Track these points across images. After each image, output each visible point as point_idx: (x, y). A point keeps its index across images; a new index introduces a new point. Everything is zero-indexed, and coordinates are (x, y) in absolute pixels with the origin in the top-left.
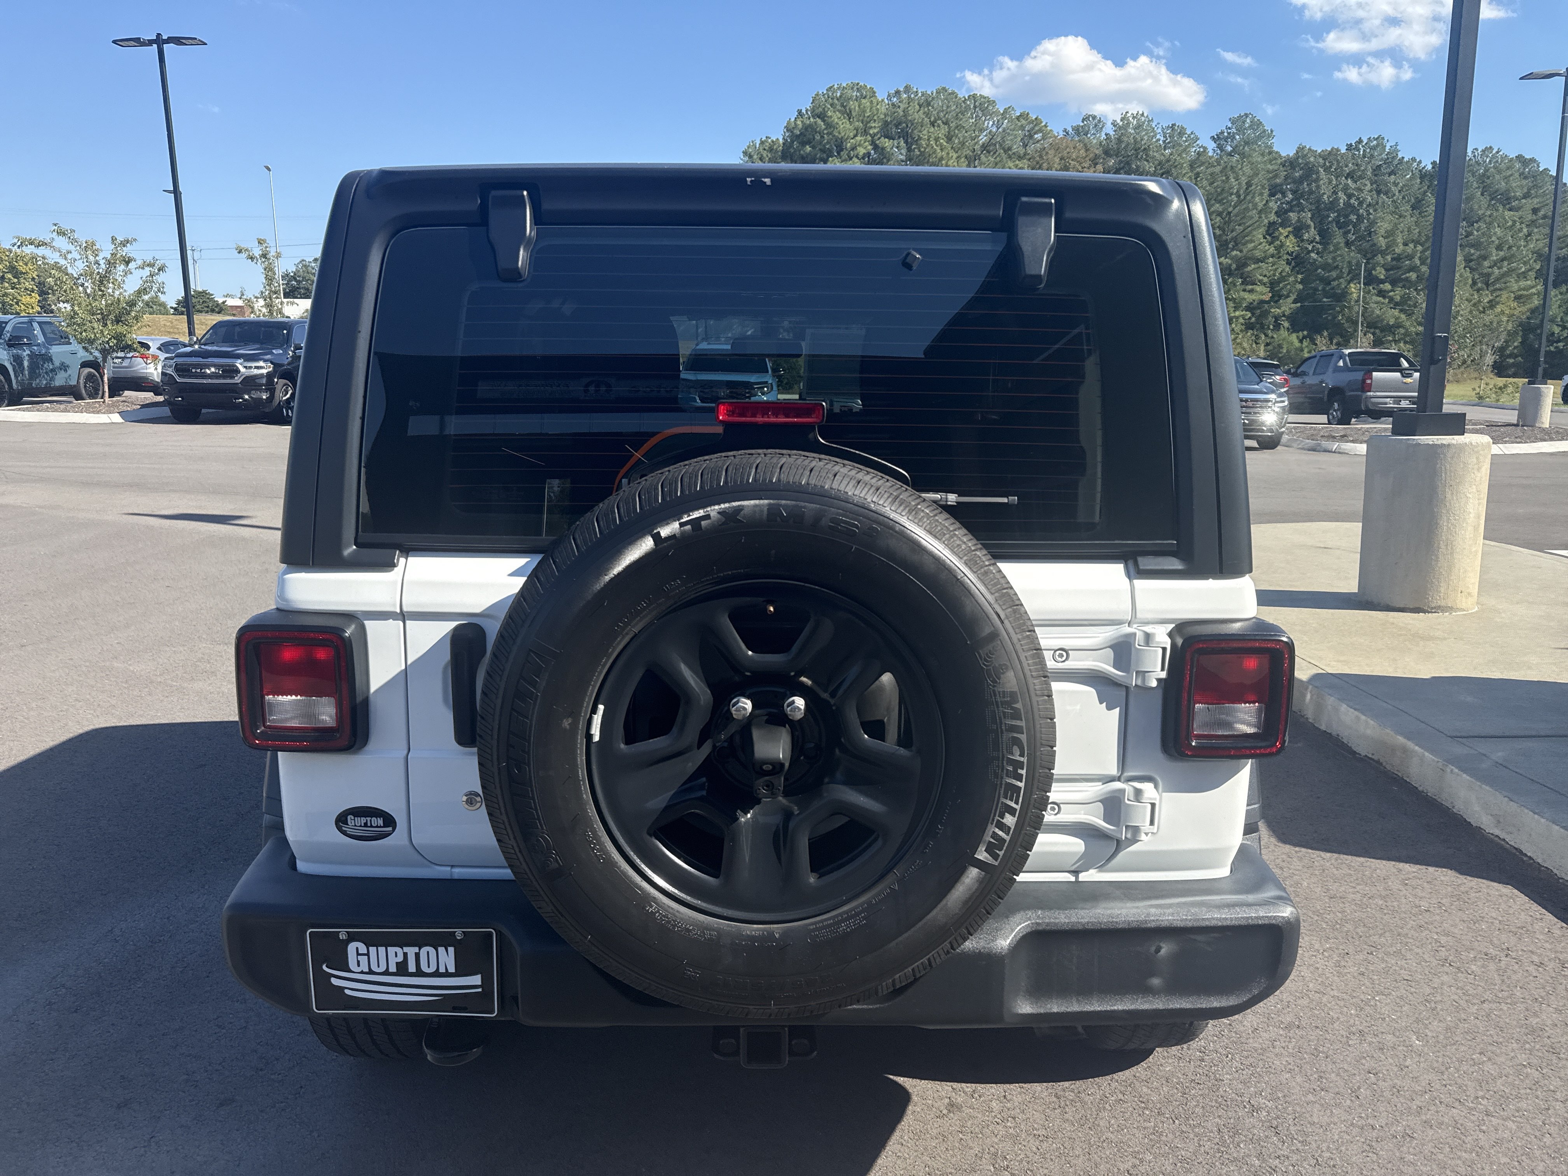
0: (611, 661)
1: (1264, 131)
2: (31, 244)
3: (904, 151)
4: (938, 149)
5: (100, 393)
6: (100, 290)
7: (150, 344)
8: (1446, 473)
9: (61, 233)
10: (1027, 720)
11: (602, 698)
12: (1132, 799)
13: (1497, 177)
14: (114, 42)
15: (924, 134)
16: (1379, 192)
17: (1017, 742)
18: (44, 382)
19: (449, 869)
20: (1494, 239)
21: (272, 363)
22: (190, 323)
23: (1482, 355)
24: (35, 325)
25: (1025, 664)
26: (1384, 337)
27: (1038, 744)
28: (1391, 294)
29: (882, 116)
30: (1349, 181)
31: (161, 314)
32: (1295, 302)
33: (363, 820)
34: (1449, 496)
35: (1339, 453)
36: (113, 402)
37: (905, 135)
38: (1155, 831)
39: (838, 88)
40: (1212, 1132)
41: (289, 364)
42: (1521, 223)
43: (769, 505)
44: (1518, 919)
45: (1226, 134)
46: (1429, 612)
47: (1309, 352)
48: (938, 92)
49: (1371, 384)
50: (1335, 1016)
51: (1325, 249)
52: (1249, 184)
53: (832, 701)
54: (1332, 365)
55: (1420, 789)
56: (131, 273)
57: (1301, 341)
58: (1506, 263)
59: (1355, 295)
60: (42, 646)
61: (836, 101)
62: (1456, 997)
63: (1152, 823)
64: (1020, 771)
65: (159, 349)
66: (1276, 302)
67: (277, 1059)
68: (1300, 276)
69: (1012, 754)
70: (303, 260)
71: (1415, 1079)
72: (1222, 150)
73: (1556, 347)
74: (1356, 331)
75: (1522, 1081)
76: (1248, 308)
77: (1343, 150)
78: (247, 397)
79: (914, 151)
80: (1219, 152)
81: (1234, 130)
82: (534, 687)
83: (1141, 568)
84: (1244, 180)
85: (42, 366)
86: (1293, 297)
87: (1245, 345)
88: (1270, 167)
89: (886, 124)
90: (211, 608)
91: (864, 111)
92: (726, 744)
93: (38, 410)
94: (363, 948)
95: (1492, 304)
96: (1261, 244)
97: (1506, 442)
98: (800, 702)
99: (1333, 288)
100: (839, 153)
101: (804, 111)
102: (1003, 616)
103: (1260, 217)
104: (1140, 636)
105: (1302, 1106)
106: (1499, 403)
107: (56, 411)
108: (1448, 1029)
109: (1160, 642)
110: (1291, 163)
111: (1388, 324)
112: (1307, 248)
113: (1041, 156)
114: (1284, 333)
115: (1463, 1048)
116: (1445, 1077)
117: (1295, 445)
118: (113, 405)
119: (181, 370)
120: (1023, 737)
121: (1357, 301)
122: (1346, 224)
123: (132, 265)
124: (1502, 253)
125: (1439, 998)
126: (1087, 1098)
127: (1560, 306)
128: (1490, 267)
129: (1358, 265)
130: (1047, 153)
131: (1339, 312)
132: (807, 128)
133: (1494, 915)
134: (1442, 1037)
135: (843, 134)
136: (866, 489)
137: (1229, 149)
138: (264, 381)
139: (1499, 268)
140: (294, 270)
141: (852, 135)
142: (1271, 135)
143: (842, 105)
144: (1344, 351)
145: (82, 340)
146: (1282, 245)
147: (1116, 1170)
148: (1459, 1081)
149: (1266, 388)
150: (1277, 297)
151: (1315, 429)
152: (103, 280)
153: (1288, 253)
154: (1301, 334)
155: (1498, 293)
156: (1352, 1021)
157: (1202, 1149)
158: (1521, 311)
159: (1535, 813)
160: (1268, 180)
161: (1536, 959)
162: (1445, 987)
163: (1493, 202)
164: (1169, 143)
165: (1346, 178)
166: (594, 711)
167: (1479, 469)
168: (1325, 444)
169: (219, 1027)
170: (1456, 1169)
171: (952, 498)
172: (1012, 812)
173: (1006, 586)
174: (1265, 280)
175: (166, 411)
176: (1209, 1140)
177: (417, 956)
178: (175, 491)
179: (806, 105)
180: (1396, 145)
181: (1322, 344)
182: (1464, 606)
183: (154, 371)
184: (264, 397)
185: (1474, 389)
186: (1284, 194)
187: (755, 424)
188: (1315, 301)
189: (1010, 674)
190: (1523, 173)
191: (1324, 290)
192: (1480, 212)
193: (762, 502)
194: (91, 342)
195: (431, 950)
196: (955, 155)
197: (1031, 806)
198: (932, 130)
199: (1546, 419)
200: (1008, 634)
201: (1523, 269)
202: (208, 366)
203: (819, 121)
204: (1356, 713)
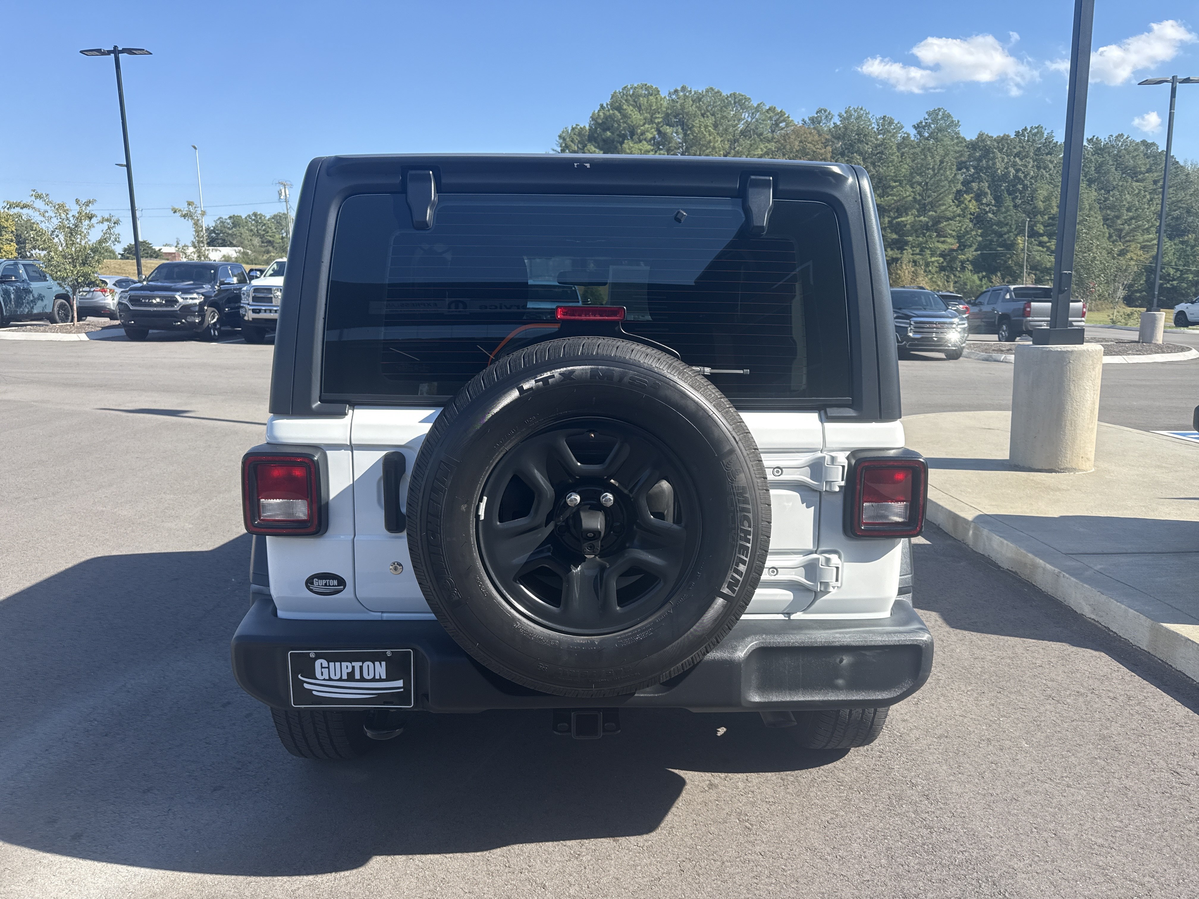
0: (491, 468)
1: (953, 122)
2: (17, 206)
3: (681, 136)
4: (707, 134)
5: (70, 318)
6: (71, 240)
7: (107, 281)
8: (1070, 372)
9: (39, 197)
10: (753, 505)
11: (485, 493)
12: (824, 564)
13: (1127, 157)
14: (81, 52)
15: (696, 123)
16: (1039, 168)
17: (747, 518)
18: (27, 310)
19: (380, 614)
20: (1124, 203)
21: (203, 295)
22: (139, 264)
23: (1115, 291)
24: (21, 266)
25: (752, 470)
26: (1043, 277)
27: (760, 520)
28: (1048, 244)
29: (665, 109)
30: (1017, 159)
31: (111, 258)
32: (976, 250)
33: (324, 582)
34: (1072, 388)
35: (1006, 362)
36: (81, 325)
37: (682, 123)
38: (839, 585)
39: (631, 88)
40: (884, 798)
41: (215, 296)
42: (1145, 191)
43: (591, 369)
44: (1102, 671)
45: (924, 124)
46: (1059, 472)
47: (987, 288)
48: (707, 91)
49: (1030, 311)
50: (972, 730)
51: (998, 210)
52: (942, 162)
53: (631, 496)
54: (1001, 297)
55: (1043, 590)
56: (94, 227)
57: (981, 280)
58: (1133, 221)
59: (1021, 245)
60: (49, 499)
61: (629, 97)
62: (1055, 718)
63: (837, 580)
64: (748, 537)
65: (114, 285)
66: (962, 250)
67: (250, 763)
68: (980, 231)
69: (744, 526)
70: (221, 218)
71: (1023, 767)
72: (921, 136)
73: (1171, 285)
74: (1022, 272)
75: (1093, 767)
76: (942, 255)
77: (1013, 136)
78: (183, 321)
79: (689, 135)
80: (919, 137)
81: (930, 121)
82: (444, 484)
83: (829, 415)
84: (938, 158)
85: (25, 298)
86: (975, 247)
87: (939, 283)
88: (957, 148)
89: (667, 115)
90: (171, 473)
91: (651, 106)
92: (564, 524)
93: (24, 331)
94: (325, 664)
95: (1122, 253)
96: (950, 206)
97: (1129, 354)
98: (610, 496)
99: (1005, 240)
100: (631, 138)
101: (605, 105)
102: (737, 439)
103: (950, 186)
104: (828, 458)
105: (945, 783)
106: (1128, 326)
107: (37, 331)
108: (1047, 737)
109: (840, 462)
110: (973, 146)
111: (1046, 268)
112: (985, 210)
113: (785, 140)
114: (968, 274)
115: (1056, 748)
116: (1042, 765)
117: (972, 356)
118: (81, 327)
119: (134, 300)
120: (750, 515)
121: (1023, 250)
122: (1015, 191)
123: (94, 220)
124: (1131, 214)
125: (1043, 719)
126: (802, 780)
127: (1174, 254)
128: (1122, 224)
129: (1024, 222)
130: (790, 137)
131: (1009, 258)
132: (606, 118)
133: (1086, 668)
134: (1042, 742)
135: (635, 123)
136: (652, 359)
137: (926, 135)
138: (197, 309)
139: (1129, 225)
140: (214, 225)
141: (641, 123)
142: (957, 125)
143: (635, 101)
144: (1010, 286)
145: (57, 278)
146: (966, 208)
147: (820, 821)
148: (1051, 767)
149: (951, 313)
150: (963, 247)
151: (988, 345)
152: (72, 232)
153: (971, 214)
154: (980, 275)
155: (1128, 244)
156: (983, 733)
157: (878, 808)
158: (1145, 257)
159: (1118, 602)
160: (956, 158)
161: (1111, 695)
162: (1048, 712)
163: (1124, 175)
164: (881, 130)
165: (1014, 157)
166: (481, 500)
167: (1094, 369)
168: (995, 355)
169: (207, 743)
170: (1044, 817)
171: (708, 370)
172: (744, 563)
173: (740, 420)
174: (954, 233)
175: (122, 332)
176: (882, 803)
177: (361, 667)
178: (134, 390)
179: (606, 101)
180: (1052, 132)
181: (997, 280)
182: (1084, 467)
183: (111, 301)
184: (197, 321)
185: (1109, 316)
186: (968, 169)
187: (581, 321)
188: (991, 250)
189: (742, 475)
190: (1146, 154)
191: (997, 241)
192: (1115, 183)
193: (587, 367)
194: (64, 279)
195: (370, 664)
196: (720, 139)
197: (756, 559)
198: (702, 120)
199: (1159, 337)
200: (741, 450)
201: (1147, 226)
202: (154, 298)
203: (616, 112)
204: (1001, 539)
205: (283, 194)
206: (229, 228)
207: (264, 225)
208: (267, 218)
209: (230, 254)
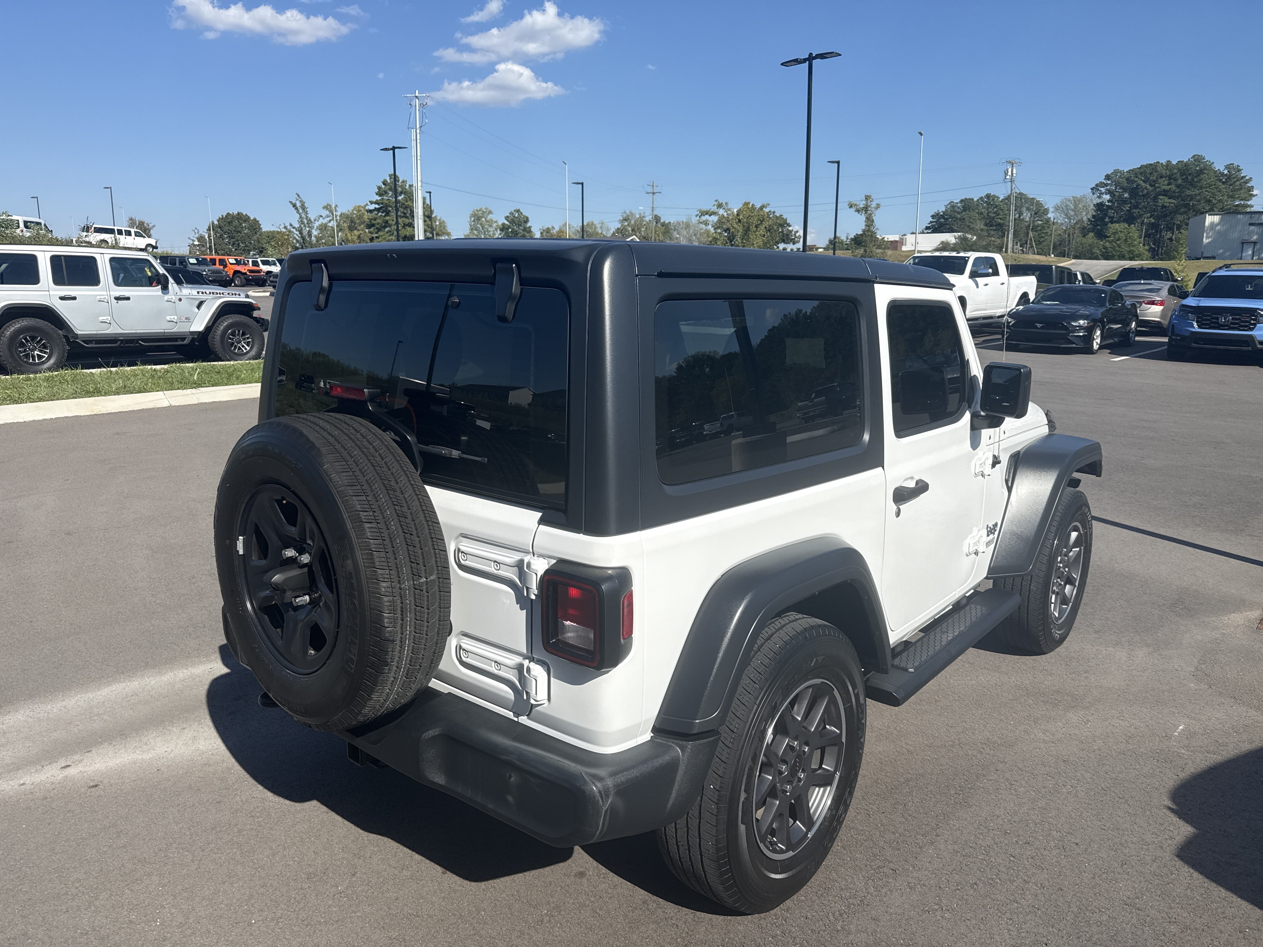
0: (241, 515)
2: (707, 214)
14: (782, 64)
27: (368, 608)
63: (536, 693)
70: (952, 202)
109: (534, 569)
140: (944, 210)
166: (238, 539)
171: (457, 454)
205: (1010, 173)
206: (959, 213)
207: (996, 206)
208: (1001, 199)
209: (949, 240)
